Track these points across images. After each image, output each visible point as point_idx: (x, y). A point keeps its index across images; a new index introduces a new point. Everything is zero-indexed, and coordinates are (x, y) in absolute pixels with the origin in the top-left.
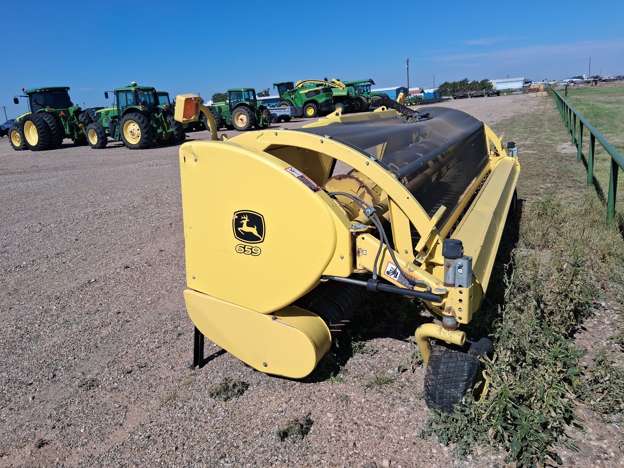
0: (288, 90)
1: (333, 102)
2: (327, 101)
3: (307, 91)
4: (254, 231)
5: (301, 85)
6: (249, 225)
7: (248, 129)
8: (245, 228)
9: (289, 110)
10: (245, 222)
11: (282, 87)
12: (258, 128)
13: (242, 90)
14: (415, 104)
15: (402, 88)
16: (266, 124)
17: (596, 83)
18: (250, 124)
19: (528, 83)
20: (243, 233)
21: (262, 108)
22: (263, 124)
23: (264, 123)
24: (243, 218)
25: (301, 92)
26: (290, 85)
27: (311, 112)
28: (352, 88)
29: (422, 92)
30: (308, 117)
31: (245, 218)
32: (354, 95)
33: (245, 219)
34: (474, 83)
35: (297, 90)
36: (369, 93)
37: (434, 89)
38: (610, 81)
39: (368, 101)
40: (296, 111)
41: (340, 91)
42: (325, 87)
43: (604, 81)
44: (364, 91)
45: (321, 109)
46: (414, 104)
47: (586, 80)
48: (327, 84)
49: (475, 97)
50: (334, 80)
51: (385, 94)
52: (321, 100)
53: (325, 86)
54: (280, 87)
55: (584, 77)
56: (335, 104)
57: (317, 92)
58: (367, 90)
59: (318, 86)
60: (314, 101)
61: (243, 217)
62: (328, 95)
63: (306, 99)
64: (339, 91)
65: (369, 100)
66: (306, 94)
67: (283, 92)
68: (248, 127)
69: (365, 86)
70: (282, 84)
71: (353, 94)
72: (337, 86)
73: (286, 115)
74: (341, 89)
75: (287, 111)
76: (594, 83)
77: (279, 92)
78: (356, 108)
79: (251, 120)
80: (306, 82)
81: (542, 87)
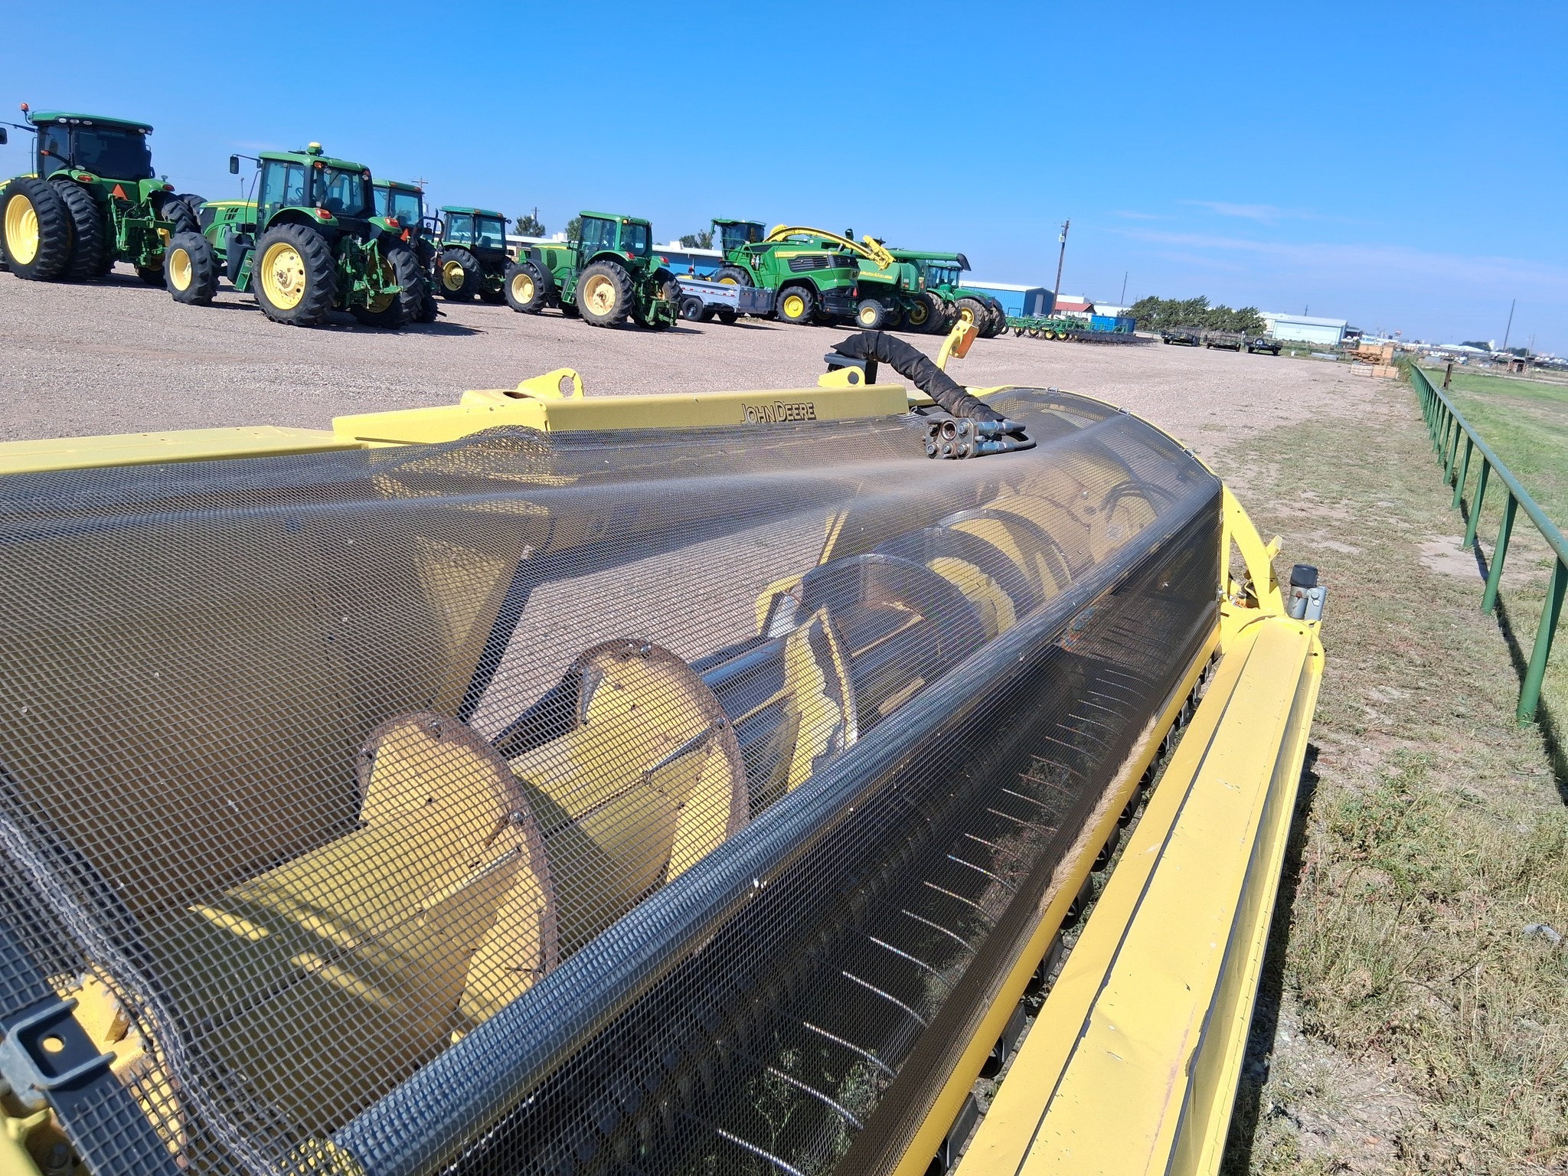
0: (747, 243)
1: (855, 294)
2: (841, 290)
3: (793, 254)
5: (782, 235)
7: (618, 324)
9: (737, 294)
11: (734, 231)
12: (641, 326)
13: (618, 219)
14: (1065, 339)
15: (1041, 291)
16: (666, 319)
17: (1520, 368)
18: (623, 311)
19: (1352, 334)
21: (663, 276)
22: (656, 319)
23: (661, 317)
25: (779, 254)
26: (753, 231)
27: (794, 308)
28: (911, 268)
29: (1090, 309)
30: (784, 322)
32: (912, 288)
34: (1223, 311)
35: (770, 246)
36: (952, 289)
37: (1120, 309)
38: (1553, 369)
39: (947, 307)
40: (754, 299)
41: (878, 270)
42: (842, 254)
43: (1540, 365)
44: (942, 281)
45: (823, 306)
46: (1061, 336)
47: (1496, 354)
48: (848, 245)
49: (1219, 347)
50: (868, 239)
51: (993, 298)
52: (828, 282)
53: (842, 250)
54: (728, 230)
55: (1491, 345)
56: (860, 299)
57: (819, 262)
58: (950, 281)
59: (826, 246)
60: (807, 284)
62: (845, 276)
63: (789, 274)
64: (875, 269)
65: (950, 305)
66: (791, 261)
67: (735, 243)
68: (616, 319)
69: (946, 268)
70: (735, 224)
71: (910, 283)
72: (872, 256)
73: (727, 307)
74: (882, 264)
75: (730, 295)
76: (1516, 365)
77: (724, 242)
78: (913, 319)
79: (626, 302)
80: (797, 232)
81: (1388, 354)
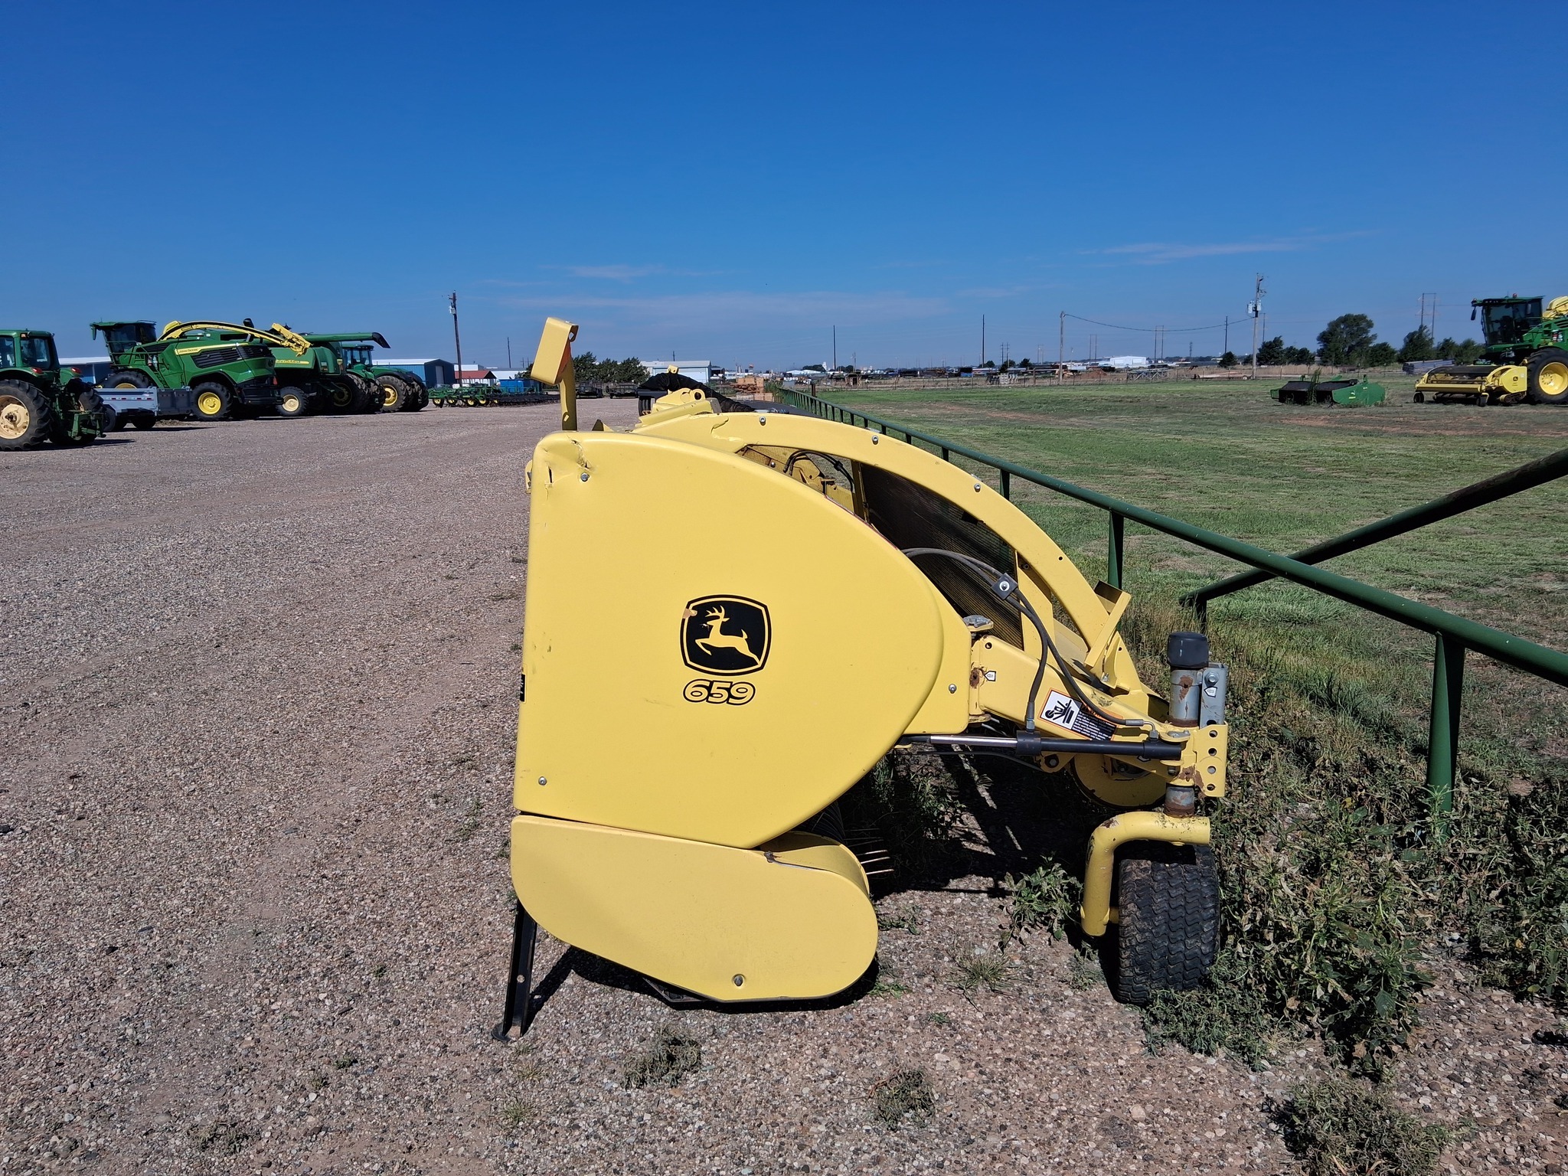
0: (139, 344)
1: (275, 382)
2: (258, 380)
3: (198, 349)
4: (740, 644)
5: (179, 332)
6: (725, 630)
7: (33, 444)
8: (717, 639)
9: (154, 397)
10: (716, 625)
11: (119, 333)
12: (62, 442)
13: (14, 334)
14: (487, 404)
15: (439, 363)
16: (91, 431)
17: (855, 382)
18: (40, 431)
19: (717, 372)
20: (709, 652)
21: (77, 387)
22: (80, 433)
23: (84, 430)
24: (711, 614)
25: (178, 352)
26: (143, 331)
27: (211, 405)
28: (327, 351)
29: (490, 376)
30: (202, 420)
31: (717, 613)
32: (331, 370)
33: (717, 617)
34: (608, 365)
35: (166, 345)
36: (368, 368)
37: (517, 372)
38: (875, 379)
39: (369, 386)
40: (174, 400)
41: (295, 356)
42: (251, 344)
43: (865, 377)
44: (354, 362)
45: (243, 399)
46: (482, 402)
47: (831, 373)
48: (256, 335)
49: (620, 396)
50: (277, 327)
51: (411, 373)
52: (243, 374)
53: (251, 340)
54: (112, 333)
55: (824, 366)
56: (279, 388)
57: (229, 355)
58: (363, 361)
59: (226, 337)
60: (221, 379)
61: (714, 611)
62: (261, 365)
63: (195, 371)
64: (293, 356)
65: (372, 384)
66: (195, 357)
67: (123, 346)
68: (34, 439)
69: (356, 348)
70: (120, 327)
71: (328, 365)
72: (286, 343)
73: (145, 411)
74: (299, 350)
75: (148, 400)
76: (851, 380)
77: (111, 347)
78: (337, 402)
79: (42, 420)
80: (194, 327)
81: (760, 384)
